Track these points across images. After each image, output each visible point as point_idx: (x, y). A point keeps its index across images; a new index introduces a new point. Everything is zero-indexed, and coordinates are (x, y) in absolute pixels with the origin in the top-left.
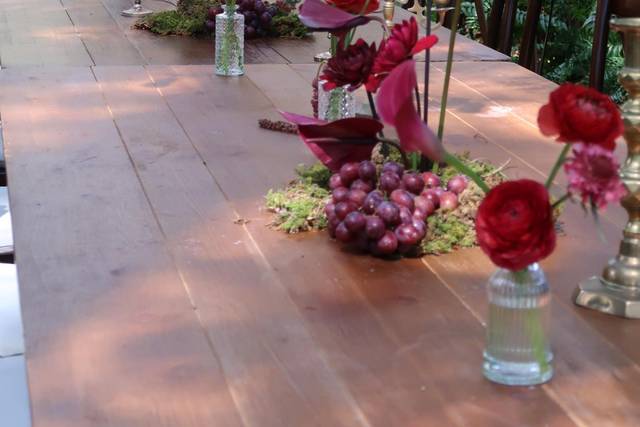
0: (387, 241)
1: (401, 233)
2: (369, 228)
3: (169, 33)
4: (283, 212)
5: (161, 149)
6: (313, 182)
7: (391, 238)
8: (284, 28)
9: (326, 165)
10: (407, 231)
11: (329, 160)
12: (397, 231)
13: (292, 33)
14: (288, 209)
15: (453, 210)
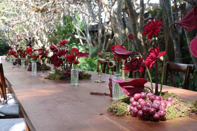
0: (156, 115)
1: (160, 113)
2: (151, 111)
3: (54, 79)
4: (115, 110)
5: (66, 99)
6: (122, 102)
7: (158, 114)
8: (84, 77)
9: (128, 95)
10: (162, 112)
11: (129, 94)
12: (159, 112)
13: (86, 78)
14: (117, 109)
15: (171, 106)
